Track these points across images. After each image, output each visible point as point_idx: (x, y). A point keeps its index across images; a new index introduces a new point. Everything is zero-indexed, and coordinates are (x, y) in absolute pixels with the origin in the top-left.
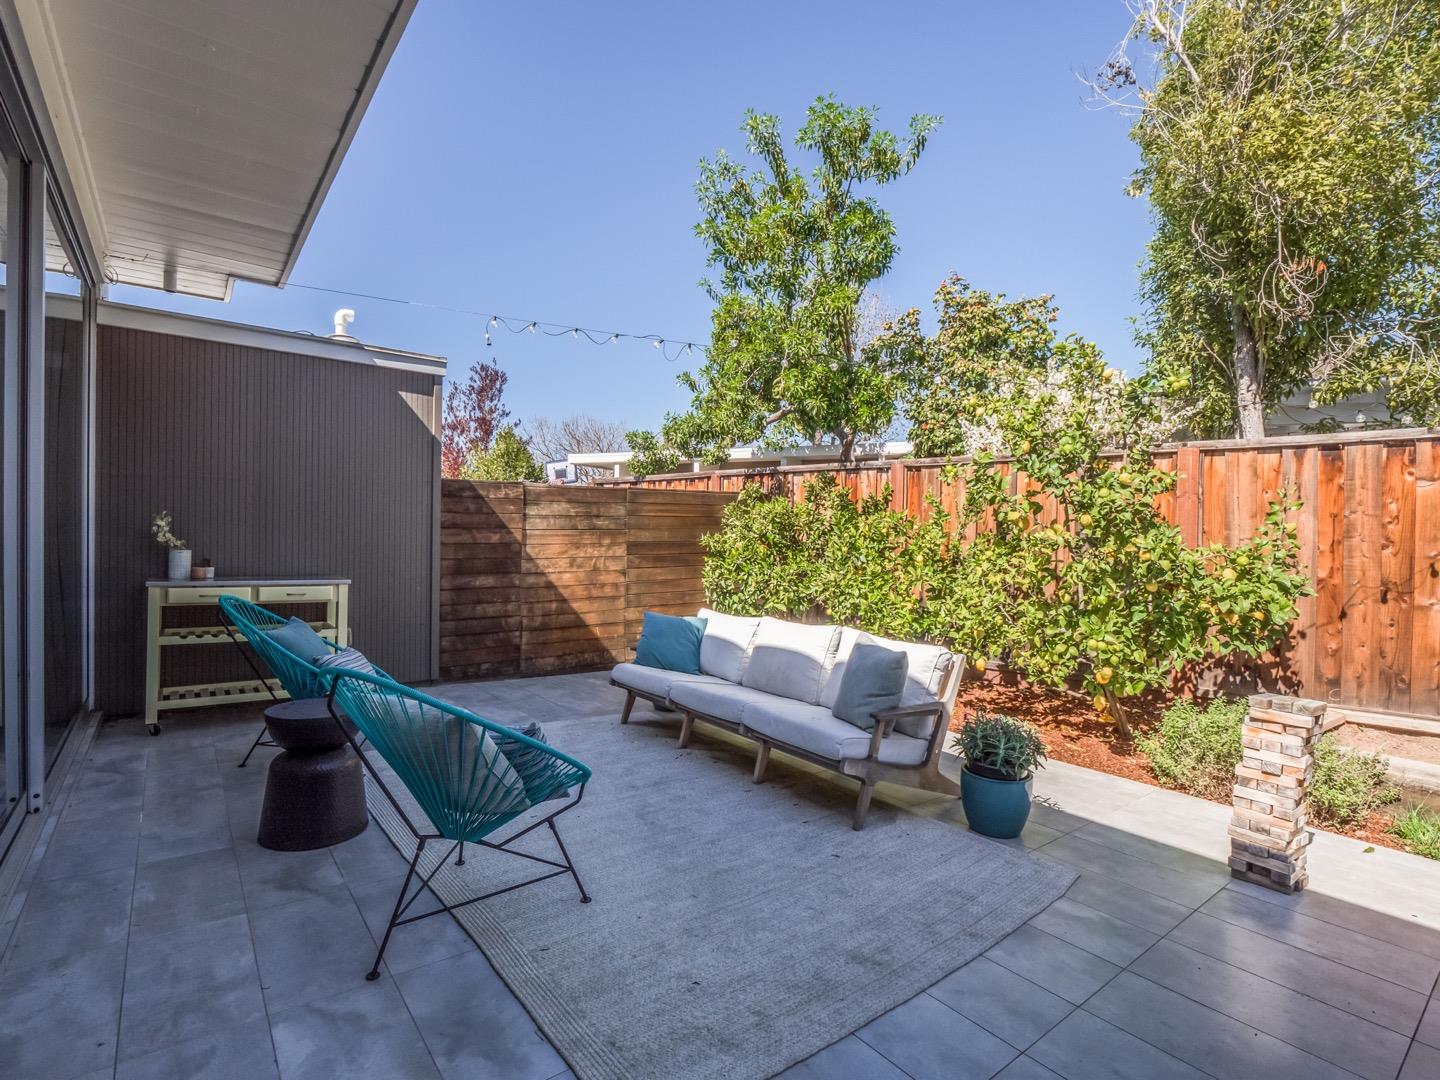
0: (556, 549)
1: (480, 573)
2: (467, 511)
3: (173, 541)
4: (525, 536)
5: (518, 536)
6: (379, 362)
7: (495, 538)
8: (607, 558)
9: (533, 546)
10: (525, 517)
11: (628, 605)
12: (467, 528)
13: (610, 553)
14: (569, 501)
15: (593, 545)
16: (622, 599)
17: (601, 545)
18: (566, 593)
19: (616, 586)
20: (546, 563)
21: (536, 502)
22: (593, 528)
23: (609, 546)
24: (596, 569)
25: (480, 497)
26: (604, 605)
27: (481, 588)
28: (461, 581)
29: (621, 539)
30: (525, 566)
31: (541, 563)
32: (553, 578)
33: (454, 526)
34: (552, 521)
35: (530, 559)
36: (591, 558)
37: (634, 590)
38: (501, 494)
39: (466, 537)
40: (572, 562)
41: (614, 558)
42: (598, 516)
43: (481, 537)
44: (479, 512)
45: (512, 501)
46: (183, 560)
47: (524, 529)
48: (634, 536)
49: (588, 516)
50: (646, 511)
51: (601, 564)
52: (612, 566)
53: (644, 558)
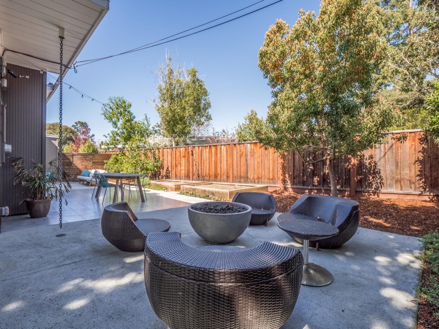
0: (79, 163)
5: (72, 161)
7: (68, 161)
9: (75, 162)
10: (73, 158)
12: (63, 159)
14: (81, 155)
17: (87, 162)
18: (81, 169)
19: (90, 168)
20: (77, 165)
21: (75, 156)
22: (86, 159)
24: (86, 166)
25: (65, 155)
27: (65, 168)
30: (73, 165)
32: (78, 167)
34: (78, 158)
35: (74, 164)
38: (69, 154)
40: (82, 165)
41: (90, 164)
43: (65, 161)
44: (65, 157)
45: (71, 155)
47: (73, 160)
48: (94, 161)
49: (85, 158)
50: (96, 157)
51: (87, 165)
52: (90, 165)
53: (96, 164)
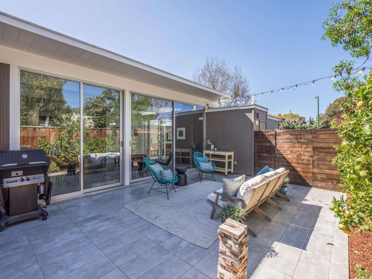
0: (286, 148)
1: (264, 153)
2: (261, 138)
3: (211, 144)
4: (276, 144)
5: (274, 144)
6: (241, 108)
7: (268, 144)
8: (304, 151)
9: (279, 147)
10: (276, 139)
11: (314, 167)
12: (261, 142)
13: (306, 150)
14: (290, 134)
15: (299, 147)
16: (311, 165)
17: (302, 147)
18: (290, 161)
19: (309, 161)
20: (283, 152)
21: (279, 135)
22: (299, 142)
23: (305, 148)
24: (300, 154)
25: (264, 135)
26: (304, 166)
27: (264, 156)
28: (259, 154)
29: (310, 146)
30: (276, 152)
31: (281, 151)
32: (285, 156)
33: (258, 141)
34: (284, 140)
35: (278, 150)
36: (298, 151)
37: (316, 162)
38: (269, 134)
39: (261, 144)
40: (292, 152)
41: (307, 152)
42: (301, 139)
43: (264, 144)
44: (263, 138)
45: (272, 135)
46: (212, 147)
47: (276, 142)
48: (316, 145)
49: (297, 139)
50: (321, 136)
51: (302, 153)
52: (307, 154)
53: (321, 152)
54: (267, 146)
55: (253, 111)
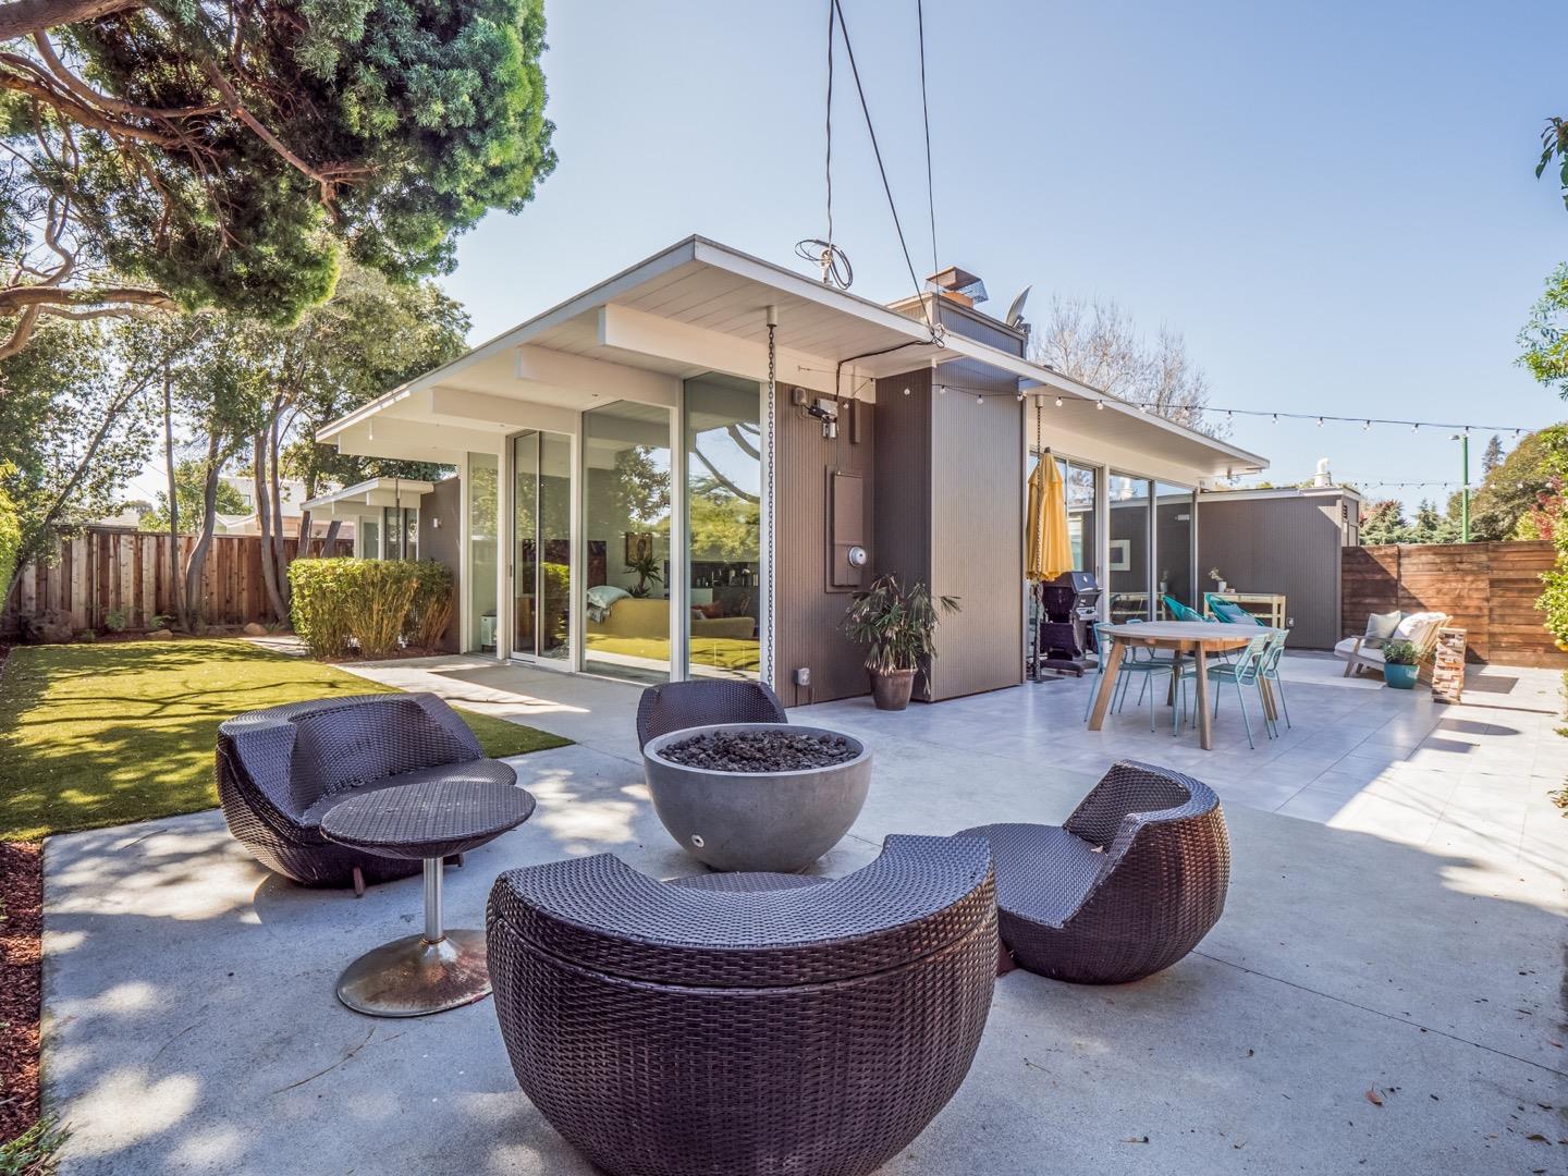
0: (1425, 583)
1: (1368, 596)
2: (1359, 563)
3: (1218, 578)
4: (1399, 575)
5: (1395, 576)
6: (1306, 495)
7: (1379, 577)
8: (1470, 590)
9: (1406, 582)
10: (1399, 565)
11: (1492, 621)
12: (1360, 572)
13: (1474, 586)
14: (1435, 554)
15: (1457, 581)
16: (1486, 618)
17: (1464, 581)
19: (1480, 608)
20: (1418, 591)
21: (1408, 555)
22: (1457, 570)
23: (1472, 582)
24: (1460, 597)
25: (1369, 555)
26: (1468, 621)
27: (1369, 604)
28: (1354, 600)
29: (1483, 577)
30: (1401, 593)
31: (1413, 592)
32: (1422, 601)
33: (1350, 571)
34: (1421, 566)
35: (1404, 589)
36: (1456, 589)
37: (1498, 612)
38: (1382, 552)
39: (1359, 577)
40: (1439, 591)
41: (1477, 590)
42: (1461, 562)
43: (1368, 576)
44: (1367, 562)
45: (1390, 556)
46: (1223, 585)
47: (1399, 572)
48: (1497, 575)
49: (1452, 562)
50: (1509, 557)
51: (1465, 593)
52: (1476, 595)
53: (1508, 590)
54: (1377, 581)
55: (1339, 502)
